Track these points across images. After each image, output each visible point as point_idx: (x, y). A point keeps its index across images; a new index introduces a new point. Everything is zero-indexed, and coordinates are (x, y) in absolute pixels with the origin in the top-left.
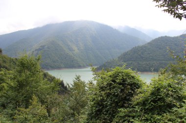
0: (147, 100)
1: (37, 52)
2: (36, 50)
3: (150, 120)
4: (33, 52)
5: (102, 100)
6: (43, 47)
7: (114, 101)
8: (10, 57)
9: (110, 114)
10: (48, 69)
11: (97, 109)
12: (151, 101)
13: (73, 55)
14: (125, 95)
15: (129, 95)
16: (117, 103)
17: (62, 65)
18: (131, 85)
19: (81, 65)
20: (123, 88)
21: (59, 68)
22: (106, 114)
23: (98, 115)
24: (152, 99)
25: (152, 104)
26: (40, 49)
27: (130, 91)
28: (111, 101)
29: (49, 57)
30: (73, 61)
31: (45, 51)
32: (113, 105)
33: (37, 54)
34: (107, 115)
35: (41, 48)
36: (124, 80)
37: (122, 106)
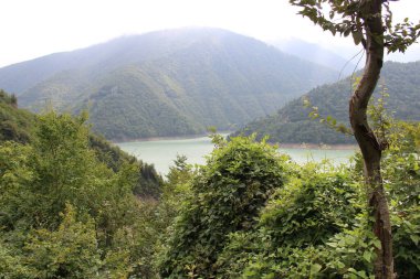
0: (285, 216)
1: (94, 101)
2: (92, 97)
3: (287, 259)
4: (86, 101)
5: (199, 213)
6: (108, 88)
7: (221, 214)
8: (34, 113)
9: (212, 243)
10: (120, 140)
11: (188, 232)
12: (292, 219)
13: (175, 107)
14: (246, 202)
15: (256, 202)
16: (228, 219)
17: (152, 131)
18: (262, 179)
19: (195, 129)
20: (243, 186)
21: (144, 137)
22: (204, 245)
23: (189, 244)
24: (296, 213)
25: (294, 225)
26: (101, 95)
27: (259, 193)
28: (216, 214)
29: (122, 112)
30: (175, 120)
31: (112, 99)
32: (219, 224)
33: (96, 105)
34: (207, 247)
35: (103, 92)
36: (247, 169)
37: (239, 228)
